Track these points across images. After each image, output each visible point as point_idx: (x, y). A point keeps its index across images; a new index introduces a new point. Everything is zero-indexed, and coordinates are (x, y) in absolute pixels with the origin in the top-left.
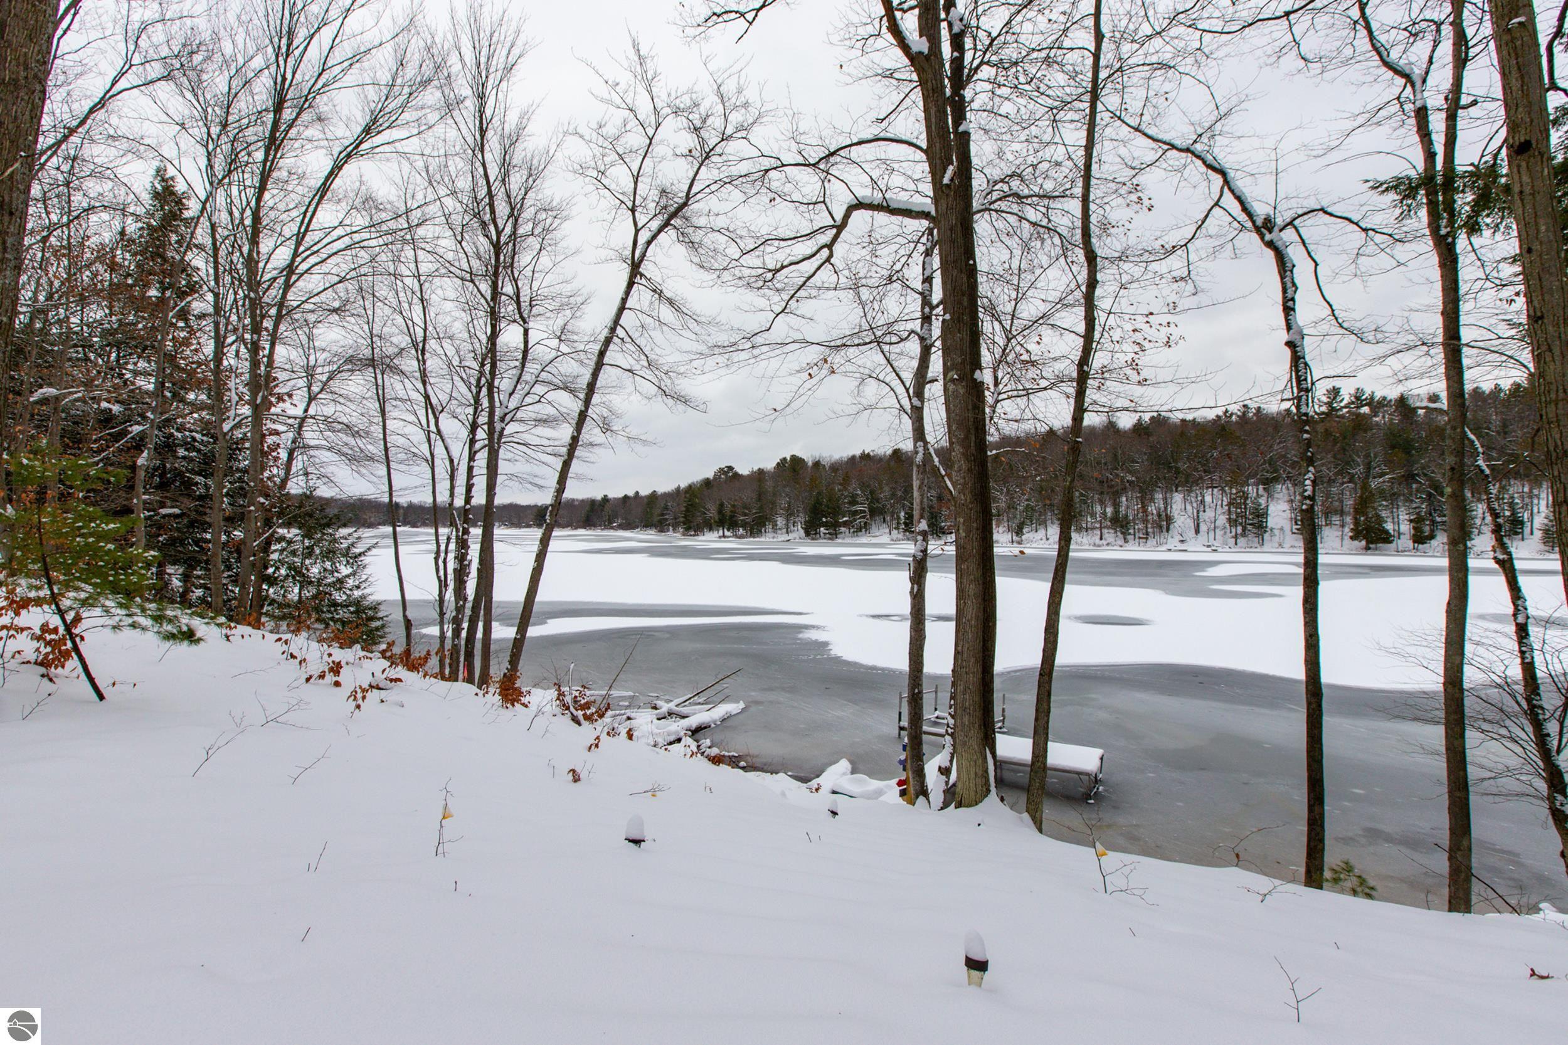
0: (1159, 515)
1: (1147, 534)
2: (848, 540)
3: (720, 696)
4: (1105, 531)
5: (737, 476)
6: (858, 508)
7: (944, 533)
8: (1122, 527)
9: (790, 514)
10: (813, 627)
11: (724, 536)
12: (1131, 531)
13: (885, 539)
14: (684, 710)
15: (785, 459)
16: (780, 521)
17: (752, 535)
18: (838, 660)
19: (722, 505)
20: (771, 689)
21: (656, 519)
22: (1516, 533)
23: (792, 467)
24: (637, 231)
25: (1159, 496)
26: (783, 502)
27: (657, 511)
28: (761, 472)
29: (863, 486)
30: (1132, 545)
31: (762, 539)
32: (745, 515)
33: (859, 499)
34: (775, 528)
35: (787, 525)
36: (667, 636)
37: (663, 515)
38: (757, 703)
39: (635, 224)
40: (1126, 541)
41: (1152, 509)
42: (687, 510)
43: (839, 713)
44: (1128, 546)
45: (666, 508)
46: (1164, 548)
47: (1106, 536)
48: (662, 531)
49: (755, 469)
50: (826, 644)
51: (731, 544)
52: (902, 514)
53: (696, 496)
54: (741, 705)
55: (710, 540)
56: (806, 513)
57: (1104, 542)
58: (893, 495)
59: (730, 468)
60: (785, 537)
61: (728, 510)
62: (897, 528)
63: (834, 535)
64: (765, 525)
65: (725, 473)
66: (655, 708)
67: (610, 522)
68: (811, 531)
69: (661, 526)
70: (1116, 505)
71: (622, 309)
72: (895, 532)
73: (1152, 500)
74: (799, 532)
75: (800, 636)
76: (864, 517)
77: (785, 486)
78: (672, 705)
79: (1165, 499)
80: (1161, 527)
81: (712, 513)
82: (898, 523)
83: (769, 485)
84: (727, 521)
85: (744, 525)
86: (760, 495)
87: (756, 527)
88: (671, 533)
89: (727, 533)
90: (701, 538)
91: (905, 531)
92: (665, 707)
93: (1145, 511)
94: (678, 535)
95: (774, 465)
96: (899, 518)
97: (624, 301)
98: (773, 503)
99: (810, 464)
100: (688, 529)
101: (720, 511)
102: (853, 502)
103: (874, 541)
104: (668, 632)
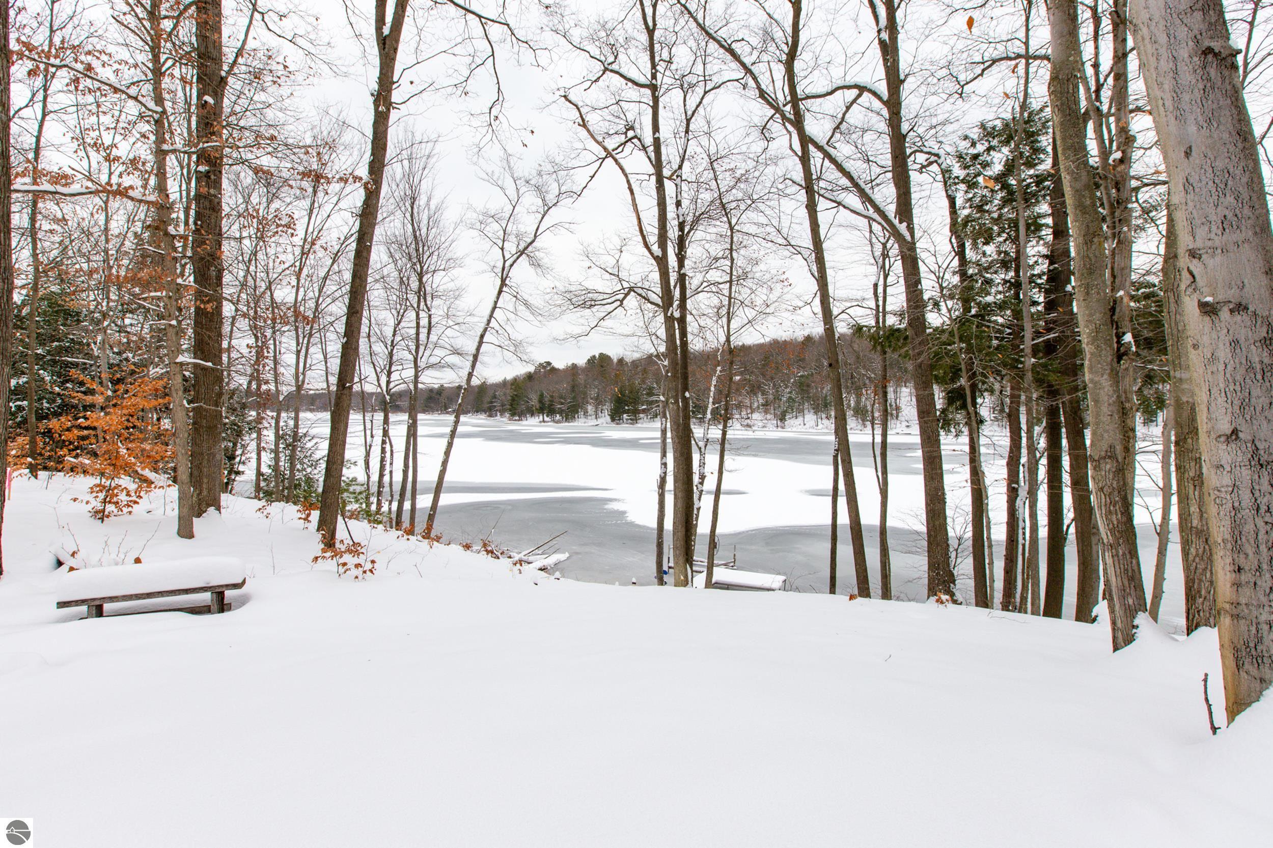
3: (552, 550)
5: (554, 370)
6: (655, 398)
9: (598, 402)
10: (615, 500)
11: (544, 421)
14: (531, 559)
15: (594, 356)
16: (590, 408)
17: (567, 420)
18: (632, 524)
19: (542, 395)
20: (585, 544)
21: (486, 406)
22: (1152, 421)
23: (600, 363)
24: (505, 262)
26: (593, 393)
27: (487, 399)
28: (574, 367)
31: (575, 424)
32: (562, 404)
33: (655, 391)
34: (586, 413)
35: (596, 412)
36: (510, 507)
37: (492, 402)
38: (577, 553)
39: (504, 257)
42: (513, 400)
43: (631, 559)
45: (495, 397)
48: (490, 416)
49: (570, 364)
50: (624, 513)
51: (550, 427)
53: (520, 388)
54: (567, 555)
55: (532, 424)
56: (611, 402)
59: (549, 363)
60: (594, 422)
61: (547, 399)
63: (635, 420)
64: (577, 412)
65: (544, 367)
66: (510, 557)
67: (446, 408)
68: (616, 416)
69: (490, 411)
71: (495, 308)
74: (605, 418)
75: (606, 507)
77: (594, 380)
78: (521, 556)
81: (534, 402)
83: (581, 379)
84: (547, 408)
85: (561, 412)
86: (573, 387)
87: (570, 412)
88: (498, 417)
89: (546, 419)
90: (524, 422)
92: (517, 557)
94: (505, 420)
95: (586, 361)
97: (496, 303)
98: (585, 394)
99: (615, 360)
100: (513, 415)
101: (541, 401)
102: (650, 394)
104: (509, 505)
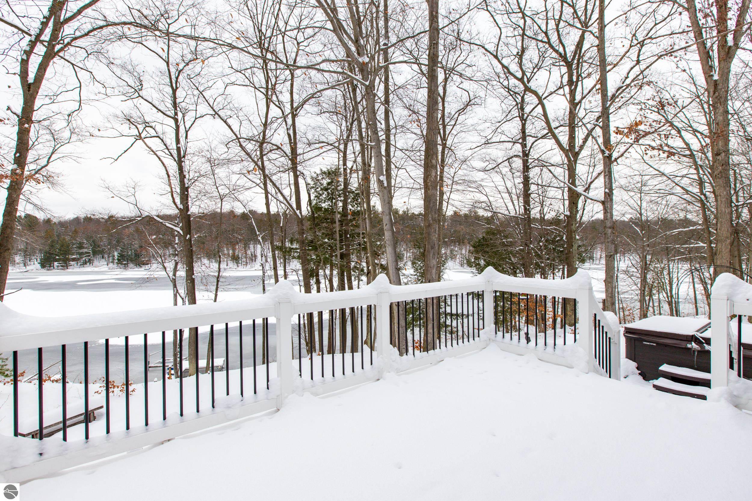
0: (252, 255)
1: (247, 263)
2: (77, 270)
4: (229, 262)
6: (85, 250)
7: (144, 264)
8: (236, 260)
12: (240, 262)
13: (105, 268)
16: (20, 259)
25: (251, 246)
26: (22, 246)
29: (88, 238)
30: (241, 268)
33: (85, 246)
35: (24, 261)
40: (238, 266)
41: (249, 252)
44: (239, 269)
46: (254, 269)
47: (229, 264)
52: (116, 254)
56: (42, 253)
57: (228, 267)
58: (110, 244)
60: (23, 269)
62: (113, 262)
63: (65, 267)
68: (46, 264)
70: (234, 250)
72: (111, 265)
73: (249, 248)
74: (35, 266)
76: (89, 256)
79: (254, 247)
80: (252, 260)
82: (114, 259)
91: (118, 263)
93: (246, 253)
96: (114, 256)
99: (41, 220)
102: (80, 247)
103: (96, 269)
